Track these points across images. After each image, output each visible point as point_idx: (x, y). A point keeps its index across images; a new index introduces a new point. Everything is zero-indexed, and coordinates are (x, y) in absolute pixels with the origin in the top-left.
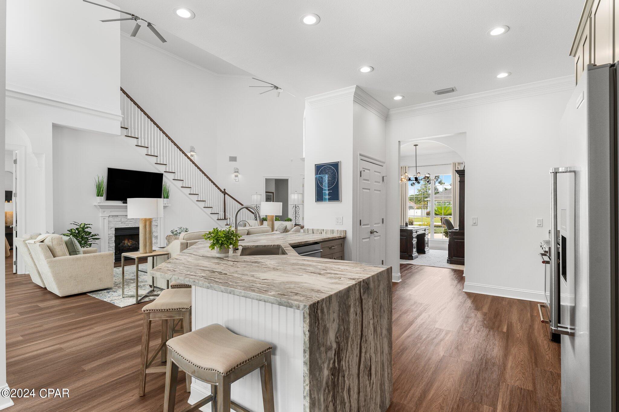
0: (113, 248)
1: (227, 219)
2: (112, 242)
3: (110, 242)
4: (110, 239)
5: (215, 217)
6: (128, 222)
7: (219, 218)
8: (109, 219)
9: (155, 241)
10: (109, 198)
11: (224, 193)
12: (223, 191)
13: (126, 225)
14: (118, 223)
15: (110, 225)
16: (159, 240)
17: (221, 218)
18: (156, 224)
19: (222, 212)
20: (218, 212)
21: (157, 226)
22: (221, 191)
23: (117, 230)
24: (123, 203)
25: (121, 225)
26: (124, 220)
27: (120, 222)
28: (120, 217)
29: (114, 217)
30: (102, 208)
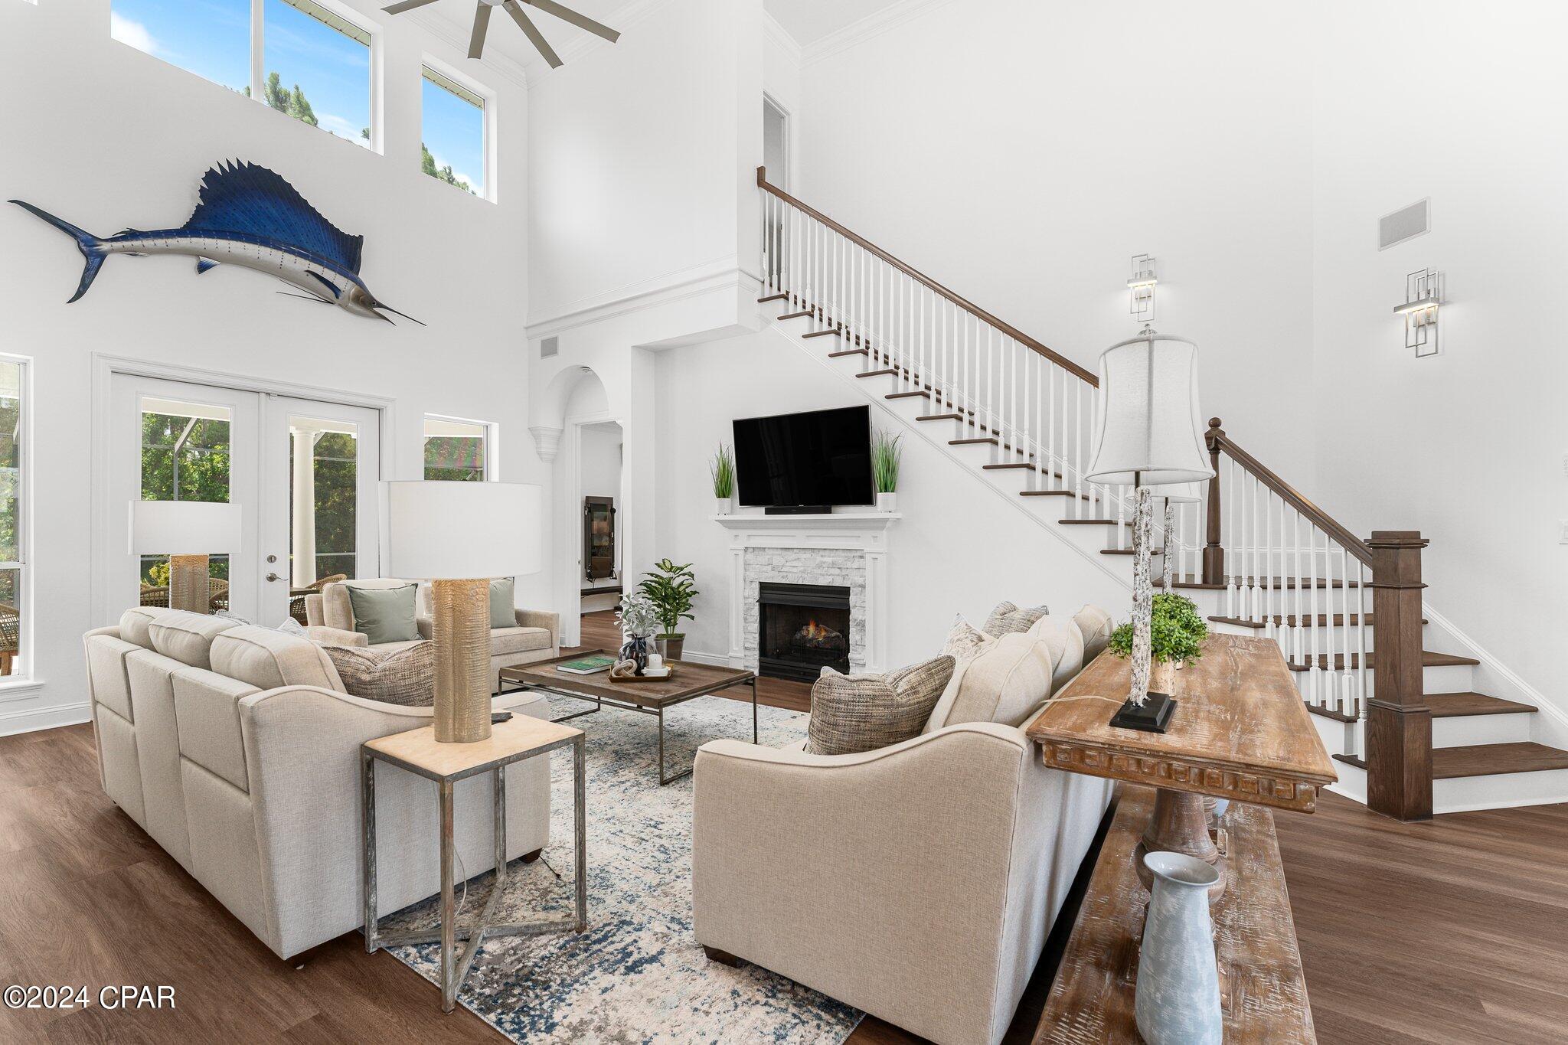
0: (755, 635)
1: (1224, 587)
2: (752, 619)
3: (748, 619)
4: (747, 610)
7: (1182, 580)
8: (747, 556)
9: (858, 637)
10: (745, 498)
13: (783, 577)
14: (765, 568)
15: (748, 573)
16: (868, 638)
18: (860, 581)
21: (863, 587)
23: (764, 587)
24: (768, 512)
25: (771, 574)
26: (778, 560)
27: (770, 568)
28: (771, 552)
29: (756, 552)
30: (729, 528)
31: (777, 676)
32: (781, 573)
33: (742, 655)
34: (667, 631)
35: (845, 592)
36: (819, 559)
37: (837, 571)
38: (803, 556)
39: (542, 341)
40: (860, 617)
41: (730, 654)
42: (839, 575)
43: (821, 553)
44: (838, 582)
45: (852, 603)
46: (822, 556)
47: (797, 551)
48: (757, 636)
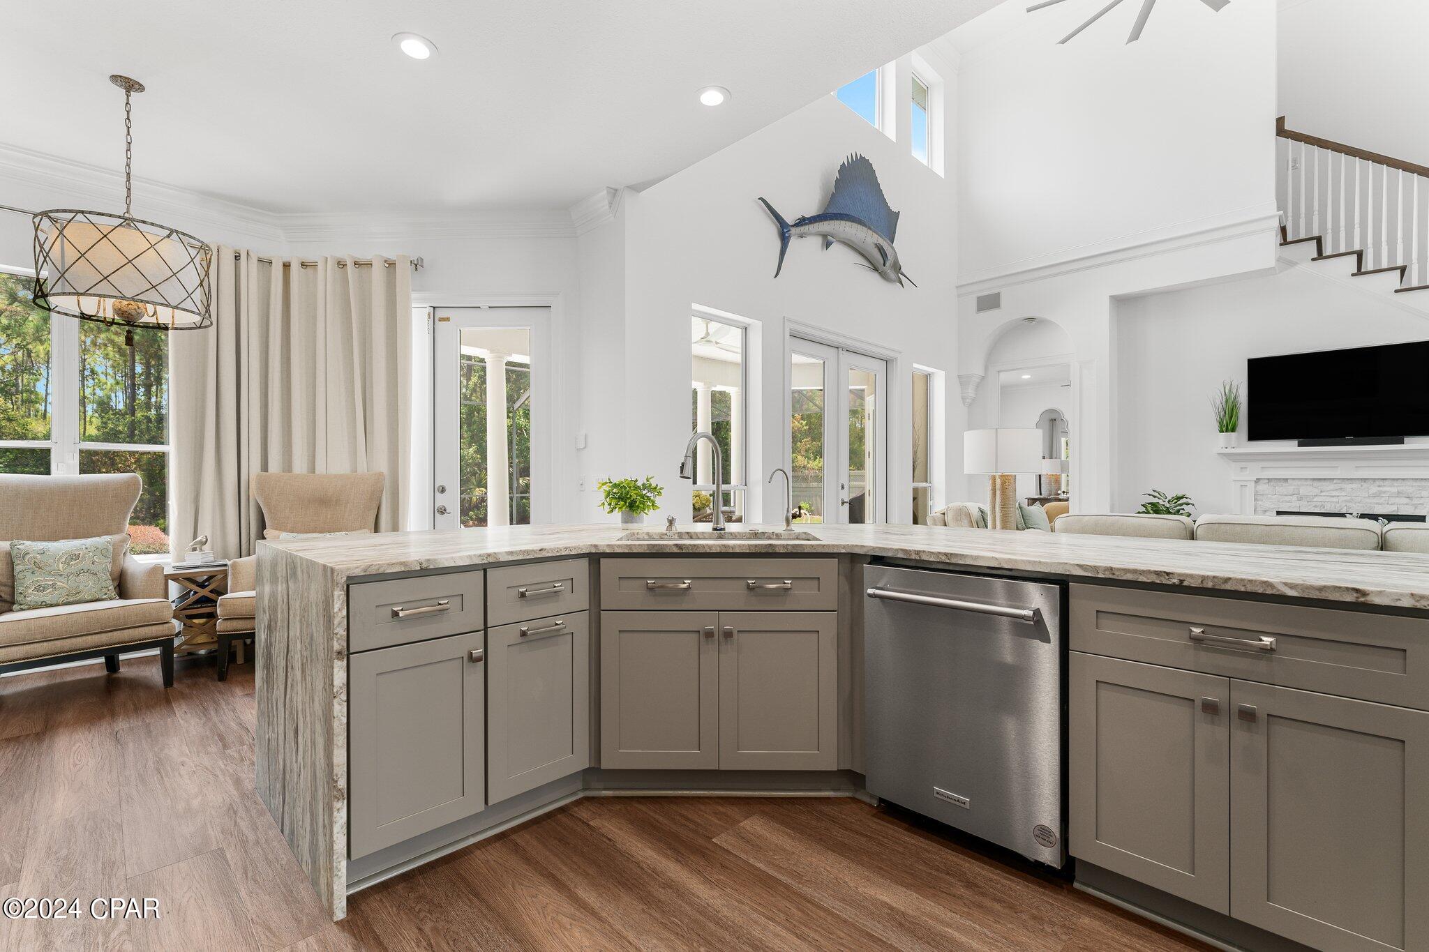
6: (1321, 499)
8: (1259, 487)
10: (1257, 432)
14: (1287, 498)
15: (1258, 503)
24: (1300, 445)
25: (1297, 504)
26: (1305, 490)
27: (1295, 498)
28: (1297, 482)
29: (1273, 483)
30: (1234, 461)
32: (1310, 503)
35: (1418, 519)
36: (1375, 489)
37: (1405, 500)
38: (1348, 486)
39: (978, 298)
42: (1407, 504)
43: (1377, 482)
44: (1408, 510)
46: (1381, 486)
47: (1339, 481)
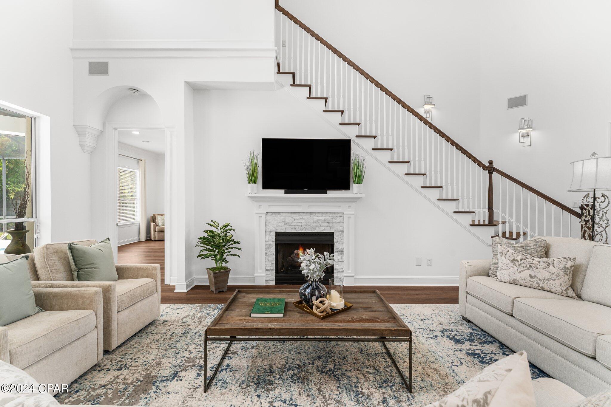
0: (273, 262)
1: (496, 225)
2: (271, 253)
3: (269, 253)
4: (268, 248)
5: (467, 219)
6: (295, 224)
7: (476, 222)
8: (267, 217)
9: (339, 258)
10: (267, 184)
11: (491, 169)
12: (487, 164)
13: (292, 228)
14: (280, 224)
15: (268, 227)
16: (345, 258)
17: (482, 223)
18: (341, 229)
19: (484, 208)
20: (474, 208)
21: (342, 232)
22: (480, 164)
23: (279, 235)
24: (286, 193)
25: (284, 227)
26: (289, 219)
27: (283, 223)
28: (284, 215)
29: (273, 215)
30: (256, 201)
31: (287, 284)
32: (290, 227)
33: (264, 274)
34: (217, 265)
35: (331, 235)
36: (316, 218)
37: (327, 224)
38: (305, 217)
39: (90, 63)
40: (341, 247)
41: (256, 274)
42: (327, 226)
43: (317, 215)
44: (328, 230)
45: (335, 241)
46: (317, 217)
47: (302, 214)
48: (274, 262)
